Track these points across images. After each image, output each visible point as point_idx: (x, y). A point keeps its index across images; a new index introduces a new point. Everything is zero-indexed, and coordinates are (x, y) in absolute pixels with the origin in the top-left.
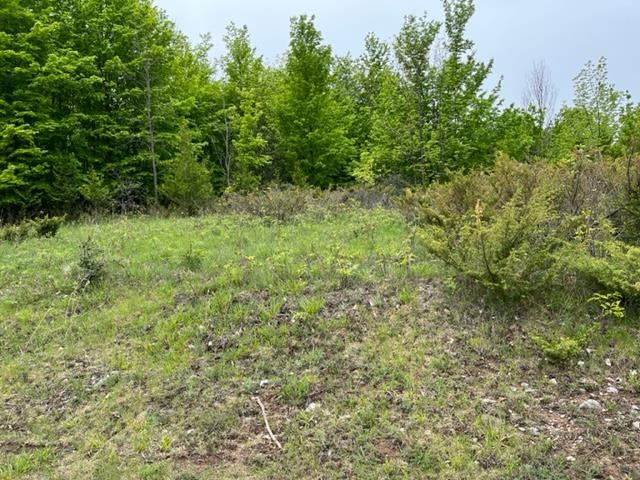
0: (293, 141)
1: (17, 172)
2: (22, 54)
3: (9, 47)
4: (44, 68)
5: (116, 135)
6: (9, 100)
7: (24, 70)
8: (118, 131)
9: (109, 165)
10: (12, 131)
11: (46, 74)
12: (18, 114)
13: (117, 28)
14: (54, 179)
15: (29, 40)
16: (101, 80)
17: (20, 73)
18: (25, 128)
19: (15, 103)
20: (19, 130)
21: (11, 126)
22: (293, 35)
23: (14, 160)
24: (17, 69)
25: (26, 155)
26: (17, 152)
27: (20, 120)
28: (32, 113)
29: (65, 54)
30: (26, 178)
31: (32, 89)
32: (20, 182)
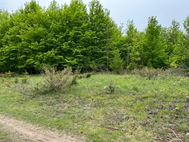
0: (147, 53)
1: (76, 61)
2: (80, 32)
3: (77, 30)
4: (84, 35)
5: (99, 52)
6: (76, 43)
7: (80, 36)
8: (99, 50)
9: (96, 59)
10: (76, 51)
11: (85, 37)
12: (78, 46)
13: (101, 24)
14: (84, 63)
15: (81, 28)
16: (97, 37)
17: (79, 36)
18: (79, 50)
19: (77, 44)
20: (78, 51)
21: (76, 49)
22: (148, 22)
23: (76, 58)
24: (78, 35)
25: (79, 57)
26: (77, 56)
27: (78, 48)
28: (81, 46)
29: (89, 31)
30: (78, 62)
31: (81, 40)
32: (76, 63)
